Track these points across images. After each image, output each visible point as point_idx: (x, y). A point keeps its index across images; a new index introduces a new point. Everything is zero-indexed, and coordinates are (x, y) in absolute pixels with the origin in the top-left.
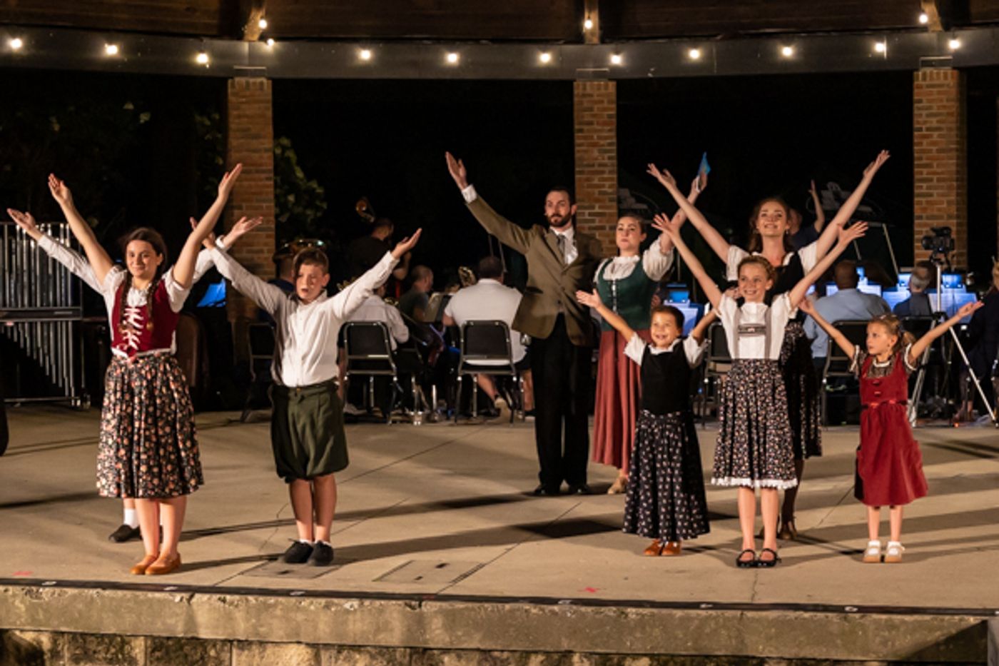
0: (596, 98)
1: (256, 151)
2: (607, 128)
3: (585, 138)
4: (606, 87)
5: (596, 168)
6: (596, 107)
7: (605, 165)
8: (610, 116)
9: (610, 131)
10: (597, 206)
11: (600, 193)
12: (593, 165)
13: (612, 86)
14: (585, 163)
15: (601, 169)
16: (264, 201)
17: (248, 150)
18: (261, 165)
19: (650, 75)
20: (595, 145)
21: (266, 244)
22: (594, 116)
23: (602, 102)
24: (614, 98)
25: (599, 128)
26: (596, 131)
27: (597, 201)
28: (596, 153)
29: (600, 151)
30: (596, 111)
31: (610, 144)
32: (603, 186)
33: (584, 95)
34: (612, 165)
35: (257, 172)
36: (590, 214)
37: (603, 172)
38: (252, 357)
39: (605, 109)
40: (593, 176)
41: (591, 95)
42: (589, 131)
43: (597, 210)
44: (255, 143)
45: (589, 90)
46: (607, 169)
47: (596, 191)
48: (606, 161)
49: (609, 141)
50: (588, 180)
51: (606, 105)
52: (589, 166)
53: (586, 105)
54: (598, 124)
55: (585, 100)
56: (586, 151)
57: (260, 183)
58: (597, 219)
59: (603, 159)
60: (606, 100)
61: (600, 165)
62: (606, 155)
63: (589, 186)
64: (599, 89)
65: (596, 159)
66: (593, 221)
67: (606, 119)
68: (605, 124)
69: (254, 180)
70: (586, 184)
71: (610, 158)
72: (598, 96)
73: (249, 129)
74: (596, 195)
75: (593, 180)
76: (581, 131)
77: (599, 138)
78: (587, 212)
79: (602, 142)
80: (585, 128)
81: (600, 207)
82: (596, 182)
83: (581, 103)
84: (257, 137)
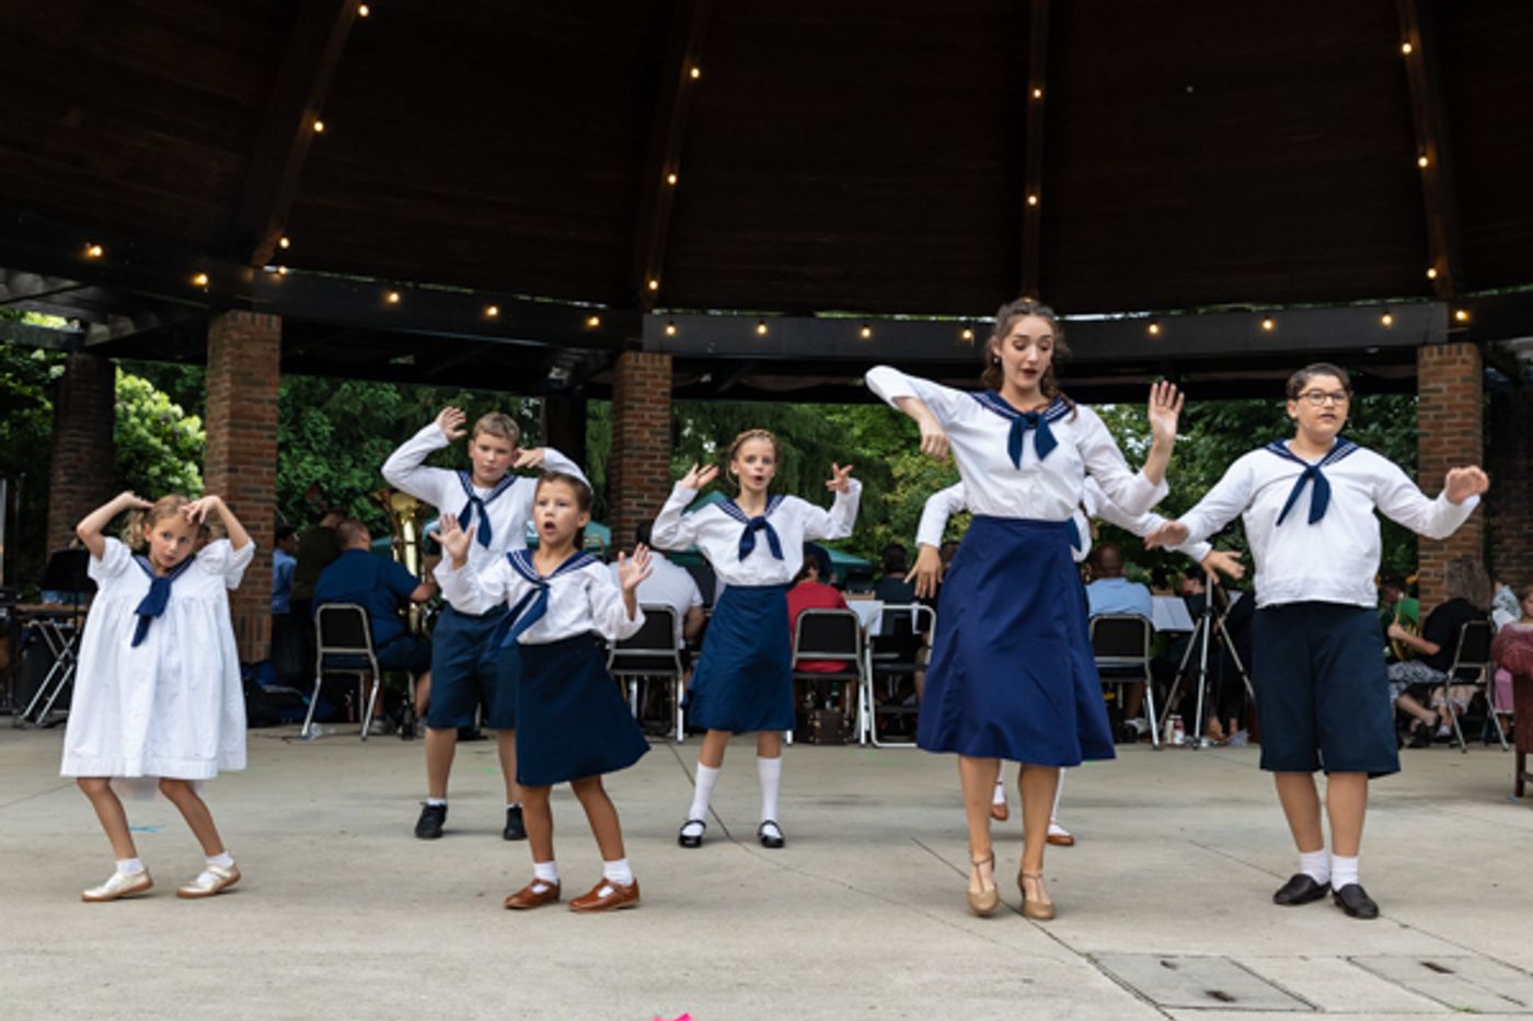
0: (649, 372)
1: (259, 401)
2: (660, 406)
3: (636, 416)
4: (661, 361)
5: (648, 453)
6: (649, 382)
7: (657, 449)
8: (664, 394)
9: (663, 410)
10: (646, 496)
11: (651, 481)
12: (642, 448)
13: (667, 361)
14: (635, 444)
15: (653, 453)
16: (265, 465)
17: (249, 400)
18: (263, 419)
19: (710, 350)
20: (646, 425)
21: (264, 519)
22: (646, 392)
23: (655, 377)
24: (669, 373)
25: (652, 405)
26: (649, 409)
27: (648, 489)
28: (647, 435)
29: (652, 433)
30: (648, 387)
31: (664, 426)
32: (654, 473)
33: (636, 368)
34: (665, 450)
35: (259, 427)
36: (638, 505)
37: (654, 457)
38: (321, 650)
39: (659, 385)
40: (642, 461)
41: (644, 369)
42: (640, 409)
43: (646, 500)
44: (257, 393)
45: (641, 363)
46: (659, 454)
47: (646, 478)
48: (658, 444)
49: (663, 422)
50: (637, 465)
51: (660, 380)
52: (638, 448)
53: (638, 379)
54: (652, 401)
55: (637, 373)
56: (636, 432)
57: (262, 442)
58: (646, 510)
59: (655, 441)
60: (660, 375)
61: (652, 449)
62: (659, 439)
63: (639, 473)
64: (653, 361)
65: (647, 441)
66: (642, 513)
67: (658, 396)
68: (659, 402)
69: (251, 436)
70: (634, 469)
71: (663, 442)
72: (652, 369)
73: (251, 374)
74: (646, 483)
75: (642, 464)
76: (631, 408)
77: (652, 417)
78: (635, 502)
79: (655, 423)
80: (636, 405)
81: (649, 497)
82: (646, 467)
83: (632, 376)
84: (261, 384)
